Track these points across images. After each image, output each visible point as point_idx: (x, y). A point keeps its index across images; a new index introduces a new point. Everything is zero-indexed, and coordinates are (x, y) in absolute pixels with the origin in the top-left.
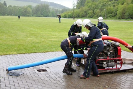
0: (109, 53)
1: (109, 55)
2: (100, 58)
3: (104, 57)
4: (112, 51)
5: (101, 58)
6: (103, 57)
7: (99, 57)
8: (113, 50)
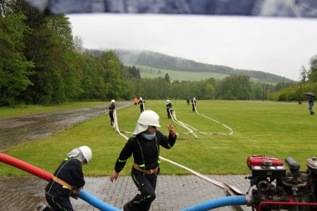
0: (295, 188)
1: (295, 194)
2: (271, 199)
3: (283, 198)
4: (305, 184)
5: (275, 198)
6: (280, 196)
7: (270, 197)
8: (308, 181)
